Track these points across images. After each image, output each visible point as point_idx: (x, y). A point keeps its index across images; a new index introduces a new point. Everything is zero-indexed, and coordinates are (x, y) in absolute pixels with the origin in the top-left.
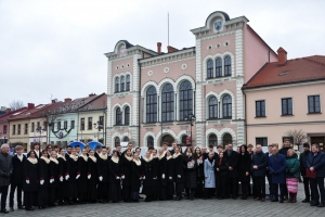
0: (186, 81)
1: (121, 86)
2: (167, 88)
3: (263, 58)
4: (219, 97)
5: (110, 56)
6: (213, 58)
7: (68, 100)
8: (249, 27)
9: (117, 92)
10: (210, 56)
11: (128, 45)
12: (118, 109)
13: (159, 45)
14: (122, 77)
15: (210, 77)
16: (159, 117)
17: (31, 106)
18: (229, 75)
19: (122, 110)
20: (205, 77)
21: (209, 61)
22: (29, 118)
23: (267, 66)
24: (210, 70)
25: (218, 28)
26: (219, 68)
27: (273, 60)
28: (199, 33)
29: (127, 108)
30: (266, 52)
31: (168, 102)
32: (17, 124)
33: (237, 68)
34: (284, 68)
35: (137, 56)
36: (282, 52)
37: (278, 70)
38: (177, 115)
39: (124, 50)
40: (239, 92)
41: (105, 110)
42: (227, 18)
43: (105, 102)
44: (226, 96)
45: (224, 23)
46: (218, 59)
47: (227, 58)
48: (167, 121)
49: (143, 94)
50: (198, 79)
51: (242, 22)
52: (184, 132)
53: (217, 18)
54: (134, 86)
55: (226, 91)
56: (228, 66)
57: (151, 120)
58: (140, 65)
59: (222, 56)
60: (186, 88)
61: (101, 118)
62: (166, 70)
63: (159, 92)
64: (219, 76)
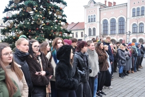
0: (122, 18)
1: (92, 20)
2: (113, 21)
4: (138, 24)
5: (86, 7)
6: (136, 8)
9: (89, 22)
10: (134, 7)
11: (95, 3)
12: (90, 29)
14: (92, 16)
15: (134, 16)
18: (143, 15)
19: (92, 29)
20: (131, 15)
21: (134, 9)
24: (134, 13)
26: (138, 12)
29: (94, 29)
31: (113, 26)
35: (99, 7)
39: (93, 4)
41: (84, 29)
43: (84, 26)
44: (141, 24)
46: (138, 8)
47: (143, 7)
48: (113, 34)
49: (102, 23)
50: (128, 17)
54: (97, 19)
55: (141, 22)
56: (143, 11)
57: (105, 34)
58: (100, 11)
59: (140, 7)
61: (82, 33)
62: (112, 13)
63: (109, 22)
64: (138, 16)
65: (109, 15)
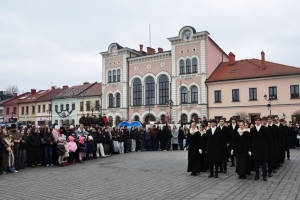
0: (164, 75)
1: (114, 78)
2: (150, 81)
3: (217, 59)
4: (188, 88)
5: (104, 55)
6: (185, 59)
7: (66, 87)
8: (210, 39)
9: (110, 82)
10: (181, 58)
11: (119, 47)
12: (111, 95)
13: (141, 46)
14: (114, 71)
15: (182, 73)
16: (144, 101)
17: (33, 91)
18: (196, 72)
19: (114, 96)
20: (178, 72)
21: (182, 61)
22: (36, 102)
23: (221, 64)
24: (182, 67)
25: (188, 38)
26: (188, 66)
27: (226, 60)
28: (173, 41)
29: (118, 95)
30: (220, 55)
31: (150, 91)
32: (25, 106)
33: (202, 67)
34: (233, 68)
35: (125, 56)
36: (232, 56)
37: (229, 69)
38: (157, 100)
39: (115, 50)
40: (203, 84)
41: (100, 96)
42: (195, 32)
44: (194, 87)
45: (192, 34)
46: (188, 60)
47: (195, 60)
48: (150, 105)
49: (131, 84)
50: (173, 74)
51: (205, 35)
52: (164, 113)
53: (187, 31)
54: (124, 78)
55: (194, 84)
56: (195, 66)
57: (137, 104)
58: (128, 62)
59: (191, 58)
60: (164, 80)
61: (97, 102)
62: (148, 67)
63: (143, 83)
64: (189, 73)
65: (143, 71)
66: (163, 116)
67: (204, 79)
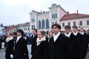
0: (47, 19)
1: (33, 20)
2: (43, 21)
3: (64, 14)
4: (54, 22)
5: (30, 14)
6: (53, 14)
7: (21, 24)
8: (61, 7)
9: (32, 22)
10: (52, 13)
11: (34, 11)
12: (32, 26)
13: (41, 11)
14: (33, 18)
15: (52, 18)
16: (41, 27)
17: (13, 25)
19: (33, 26)
20: (51, 18)
21: (52, 14)
22: (13, 28)
23: (65, 15)
24: (52, 16)
25: (54, 7)
26: (54, 16)
27: (66, 14)
28: (50, 8)
29: (34, 25)
30: (65, 12)
31: (43, 24)
32: (10, 29)
33: (58, 16)
34: (68, 16)
35: (36, 14)
36: (68, 12)
37: (67, 16)
38: (45, 26)
39: (33, 12)
41: (29, 26)
42: (56, 5)
43: (29, 24)
45: (55, 6)
46: (54, 14)
47: (56, 14)
48: (43, 28)
49: (38, 22)
50: (50, 18)
51: (59, 6)
52: (47, 30)
53: (54, 5)
54: (36, 20)
55: (56, 21)
56: (56, 16)
57: (40, 28)
58: (37, 16)
59: (55, 13)
60: (47, 20)
61: (29, 28)
62: (43, 17)
63: (41, 22)
64: (54, 18)
65: (41, 18)
66: (47, 31)
67: (59, 20)
